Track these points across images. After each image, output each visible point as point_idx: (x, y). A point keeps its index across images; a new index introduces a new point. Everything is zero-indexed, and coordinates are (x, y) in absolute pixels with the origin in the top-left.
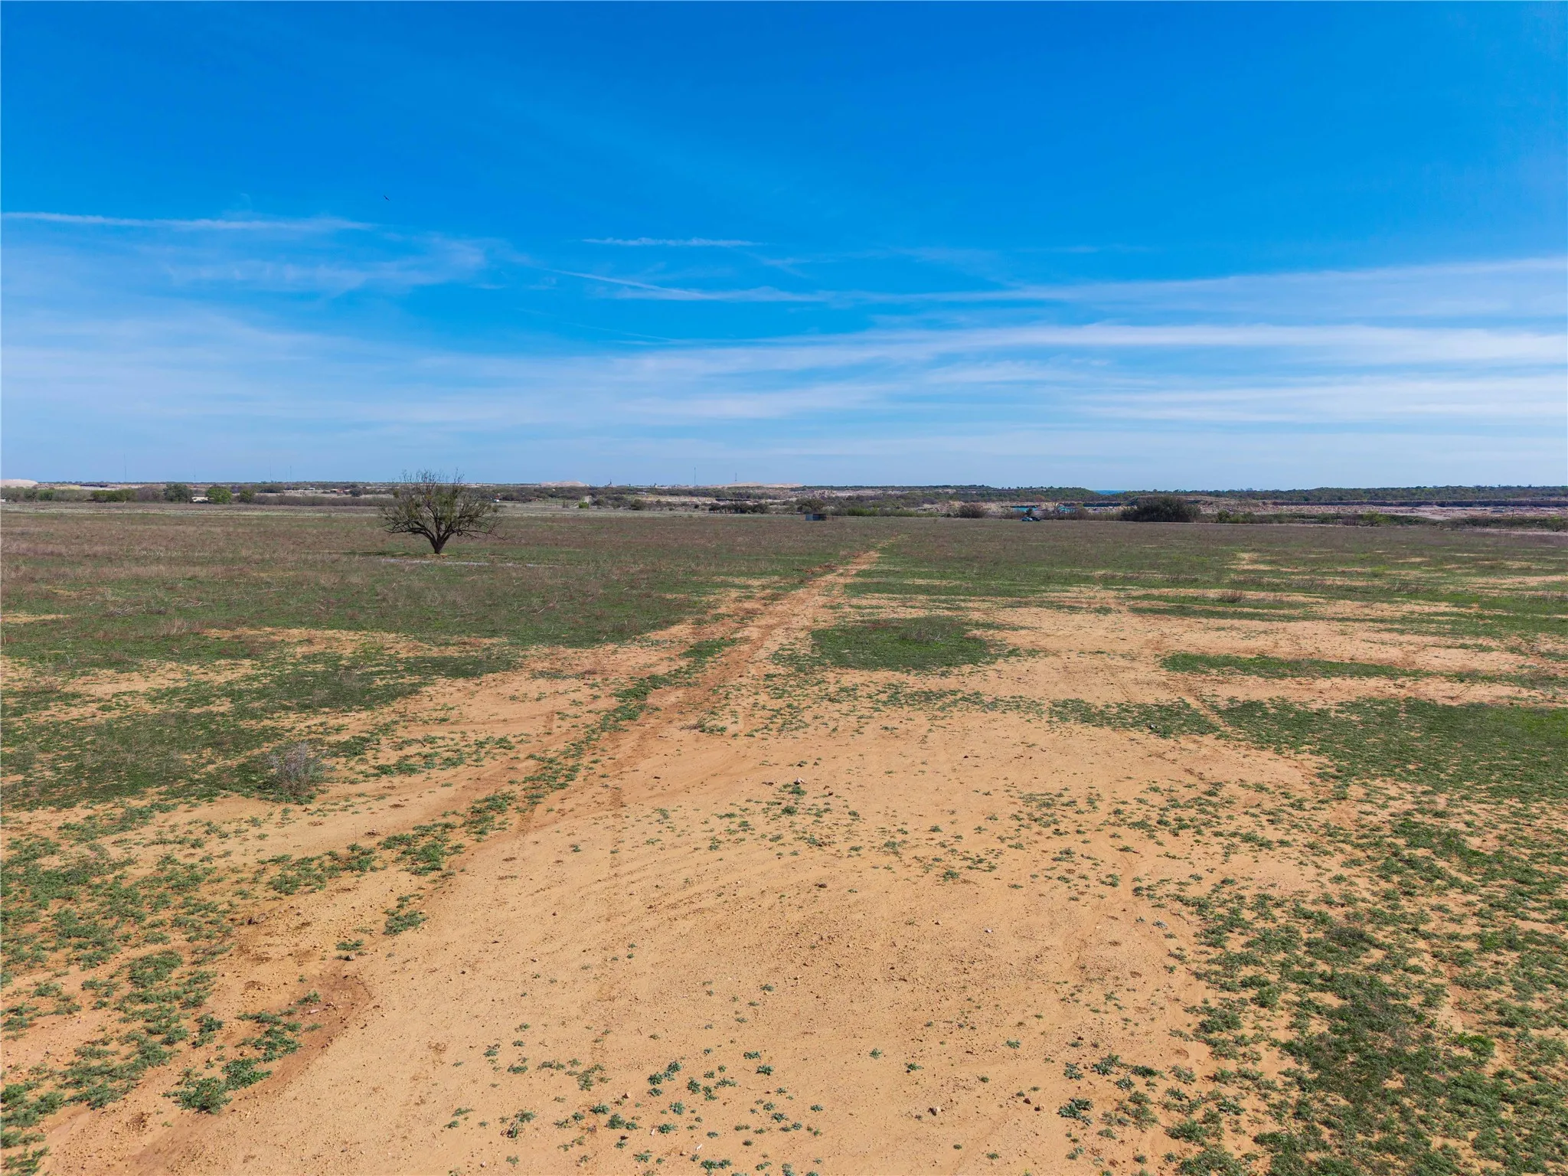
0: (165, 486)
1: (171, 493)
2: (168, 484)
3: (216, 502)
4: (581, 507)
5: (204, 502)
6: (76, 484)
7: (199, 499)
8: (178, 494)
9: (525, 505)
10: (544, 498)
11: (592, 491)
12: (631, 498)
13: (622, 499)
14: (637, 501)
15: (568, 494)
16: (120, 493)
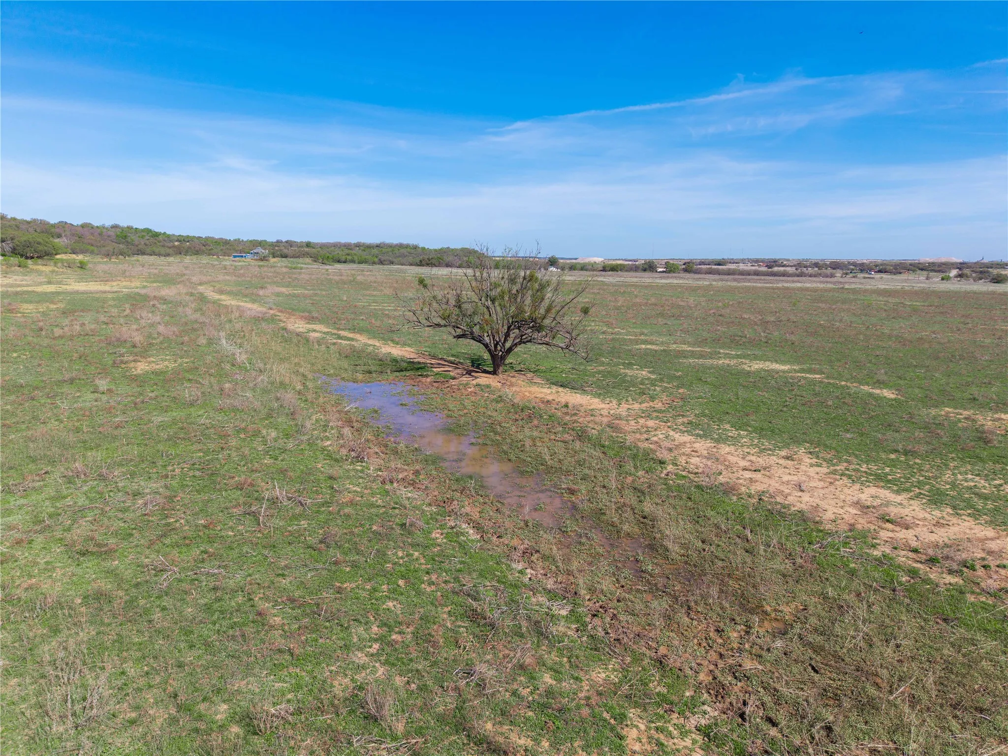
0: (643, 262)
1: (646, 266)
2: (645, 260)
3: (670, 272)
4: (943, 279)
5: (663, 272)
6: (619, 260)
7: (660, 270)
8: (649, 267)
9: (894, 277)
10: (914, 271)
11: (961, 266)
12: (995, 272)
13: (988, 272)
14: (999, 275)
15: (939, 268)
16: (617, 266)
